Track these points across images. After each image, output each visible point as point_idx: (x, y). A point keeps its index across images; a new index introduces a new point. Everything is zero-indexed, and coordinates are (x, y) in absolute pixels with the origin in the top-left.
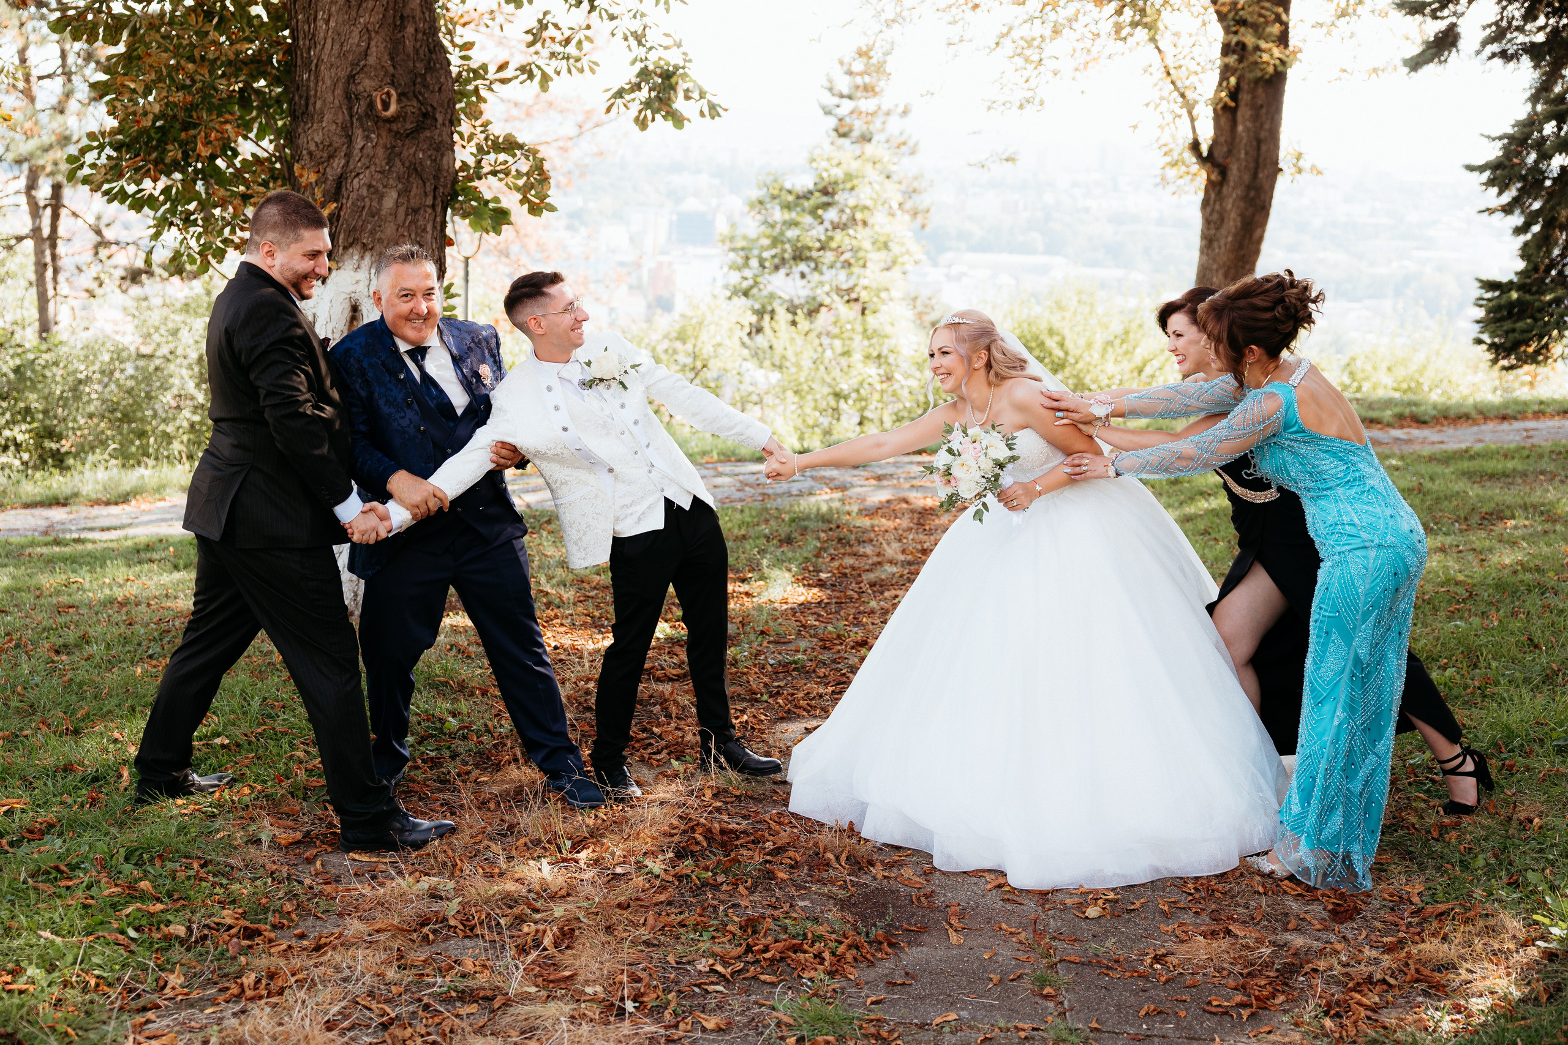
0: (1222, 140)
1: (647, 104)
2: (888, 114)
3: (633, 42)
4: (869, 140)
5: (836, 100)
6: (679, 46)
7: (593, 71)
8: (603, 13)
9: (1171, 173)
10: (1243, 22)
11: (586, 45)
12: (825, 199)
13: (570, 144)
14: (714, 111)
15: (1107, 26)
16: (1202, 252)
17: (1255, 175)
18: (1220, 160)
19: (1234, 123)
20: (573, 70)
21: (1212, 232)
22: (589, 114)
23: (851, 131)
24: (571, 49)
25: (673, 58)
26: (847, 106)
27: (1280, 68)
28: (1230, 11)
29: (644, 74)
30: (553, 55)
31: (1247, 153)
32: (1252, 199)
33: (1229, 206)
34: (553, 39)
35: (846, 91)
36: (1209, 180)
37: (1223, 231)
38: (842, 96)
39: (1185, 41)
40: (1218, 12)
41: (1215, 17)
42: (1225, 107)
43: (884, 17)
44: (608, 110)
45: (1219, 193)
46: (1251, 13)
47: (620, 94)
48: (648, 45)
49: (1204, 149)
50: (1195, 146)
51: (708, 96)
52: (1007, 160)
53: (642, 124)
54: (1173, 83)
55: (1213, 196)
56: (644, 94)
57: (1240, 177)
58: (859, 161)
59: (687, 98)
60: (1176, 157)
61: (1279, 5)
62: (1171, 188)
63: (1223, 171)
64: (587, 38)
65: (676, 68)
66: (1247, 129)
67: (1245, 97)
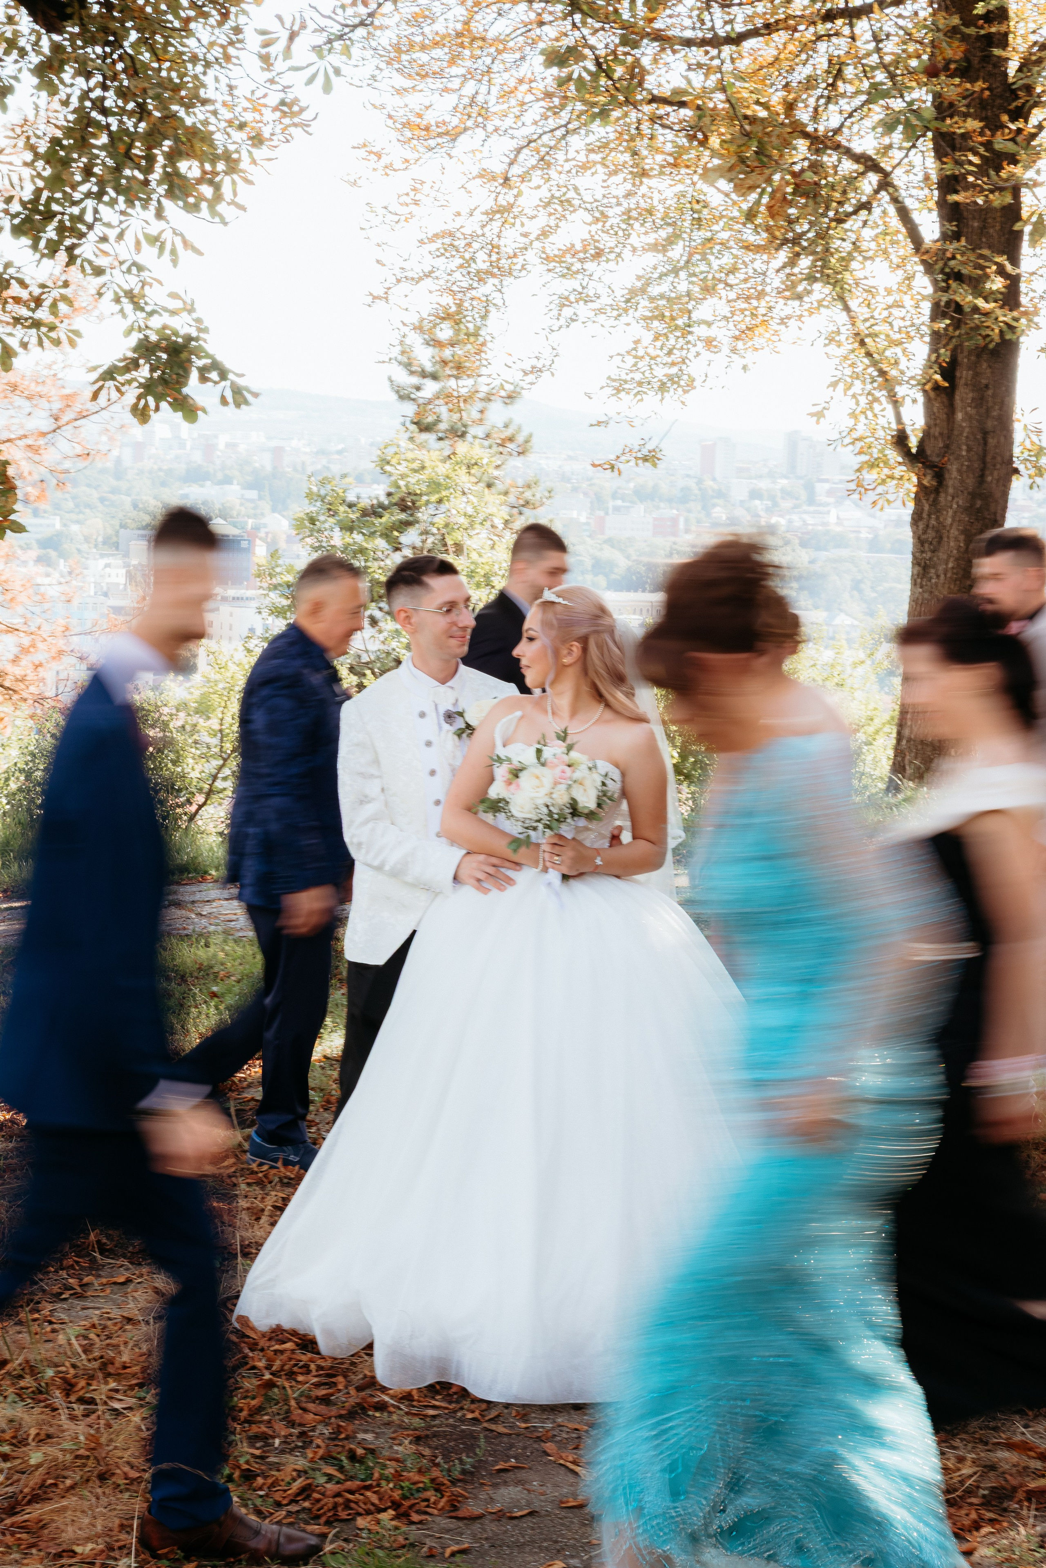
0: (936, 431)
1: (148, 387)
2: (488, 399)
3: (128, 307)
4: (463, 435)
5: (415, 380)
6: (191, 310)
7: (72, 343)
8: (86, 264)
9: (870, 476)
10: (959, 277)
11: (62, 307)
12: (403, 516)
13: (42, 442)
14: (240, 397)
15: (776, 281)
16: (914, 583)
17: (981, 479)
18: (935, 459)
19: (951, 408)
20: (46, 343)
21: (928, 555)
22: (69, 400)
23: (438, 421)
24: (42, 314)
25: (182, 326)
26: (430, 388)
27: (1008, 337)
28: (936, 262)
29: (146, 349)
30: (17, 320)
31: (969, 450)
32: (979, 510)
33: (949, 520)
34: (17, 300)
35: (429, 367)
36: (920, 485)
37: (942, 555)
38: (424, 374)
39: (882, 300)
40: (923, 262)
41: (921, 268)
42: (937, 387)
43: (473, 267)
44: (95, 396)
45: (935, 503)
46: (964, 263)
47: (109, 374)
48: (148, 309)
49: (913, 443)
50: (901, 440)
51: (231, 376)
52: (645, 459)
53: (141, 414)
54: (869, 354)
55: (926, 507)
56: (144, 372)
57: (962, 481)
58: (448, 465)
59: (203, 379)
60: (876, 453)
61: (1001, 253)
62: (871, 496)
63: (939, 475)
64: (64, 298)
65: (189, 339)
66: (969, 418)
67: (964, 375)
